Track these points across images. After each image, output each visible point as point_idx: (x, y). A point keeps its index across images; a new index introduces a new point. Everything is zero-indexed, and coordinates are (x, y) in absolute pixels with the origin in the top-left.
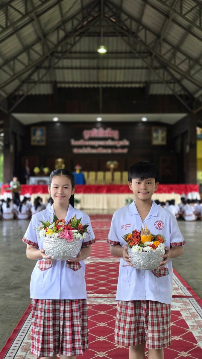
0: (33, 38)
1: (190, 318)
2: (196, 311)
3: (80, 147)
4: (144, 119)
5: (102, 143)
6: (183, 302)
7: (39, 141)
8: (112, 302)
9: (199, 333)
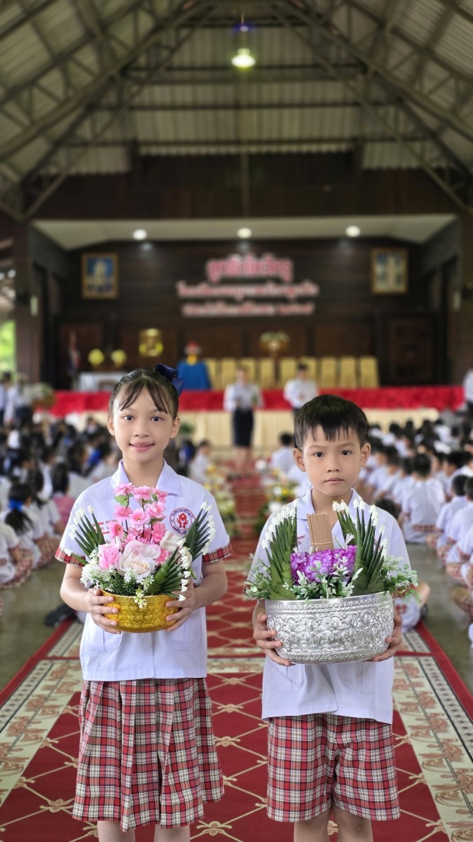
0: (73, 33)
1: (413, 707)
2: (432, 690)
3: (200, 301)
4: (353, 231)
5: (251, 291)
6: (403, 667)
8: (223, 668)
9: (429, 746)
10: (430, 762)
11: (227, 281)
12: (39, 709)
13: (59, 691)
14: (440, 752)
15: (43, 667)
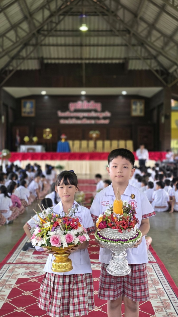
0: (20, 16)
1: (151, 285)
2: (157, 278)
3: (66, 118)
4: (124, 93)
5: (86, 114)
7: (28, 113)
9: (157, 302)
10: (158, 310)
11: (76, 111)
12: (4, 286)
13: (12, 278)
14: (162, 305)
15: (6, 267)
